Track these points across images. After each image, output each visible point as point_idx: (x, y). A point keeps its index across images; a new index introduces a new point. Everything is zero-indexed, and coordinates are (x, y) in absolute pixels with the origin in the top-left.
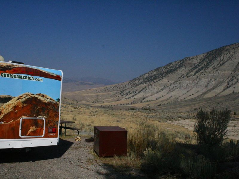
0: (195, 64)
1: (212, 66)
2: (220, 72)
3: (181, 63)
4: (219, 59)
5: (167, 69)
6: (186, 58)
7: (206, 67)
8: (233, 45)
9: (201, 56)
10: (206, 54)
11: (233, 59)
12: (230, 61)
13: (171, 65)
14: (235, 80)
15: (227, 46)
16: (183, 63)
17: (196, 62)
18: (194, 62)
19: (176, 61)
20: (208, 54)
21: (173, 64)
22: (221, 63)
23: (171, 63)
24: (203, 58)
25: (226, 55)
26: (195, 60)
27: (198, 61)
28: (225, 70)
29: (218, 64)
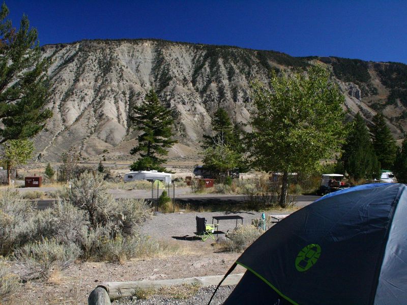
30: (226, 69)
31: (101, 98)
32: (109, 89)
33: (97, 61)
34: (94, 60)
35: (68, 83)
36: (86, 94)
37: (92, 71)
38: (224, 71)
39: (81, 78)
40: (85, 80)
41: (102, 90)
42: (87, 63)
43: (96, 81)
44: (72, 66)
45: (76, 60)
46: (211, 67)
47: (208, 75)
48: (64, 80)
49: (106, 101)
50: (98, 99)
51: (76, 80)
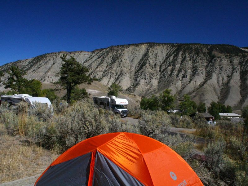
0: (24, 66)
1: (33, 69)
2: (36, 73)
3: (14, 65)
4: (38, 64)
5: (3, 69)
6: (19, 60)
7: (29, 69)
8: (51, 53)
9: (30, 60)
10: (33, 59)
11: (47, 64)
12: (45, 65)
13: (7, 66)
14: (44, 80)
15: (47, 54)
16: (15, 64)
17: (25, 65)
18: (23, 65)
19: (11, 63)
20: (34, 58)
21: (8, 65)
22: (39, 67)
23: (7, 64)
24: (31, 61)
25: (44, 61)
26: (24, 62)
27: (27, 63)
28: (40, 72)
29: (38, 67)
30: (182, 58)
31: (103, 77)
32: (110, 72)
33: (112, 57)
34: (110, 56)
35: (93, 69)
36: (98, 75)
37: (107, 62)
38: (180, 59)
39: (99, 67)
40: (101, 67)
41: (106, 73)
42: (106, 58)
43: (106, 68)
44: (99, 60)
45: (102, 57)
46: (174, 57)
47: (170, 62)
48: (91, 68)
49: (104, 78)
50: (102, 77)
51: (97, 67)
